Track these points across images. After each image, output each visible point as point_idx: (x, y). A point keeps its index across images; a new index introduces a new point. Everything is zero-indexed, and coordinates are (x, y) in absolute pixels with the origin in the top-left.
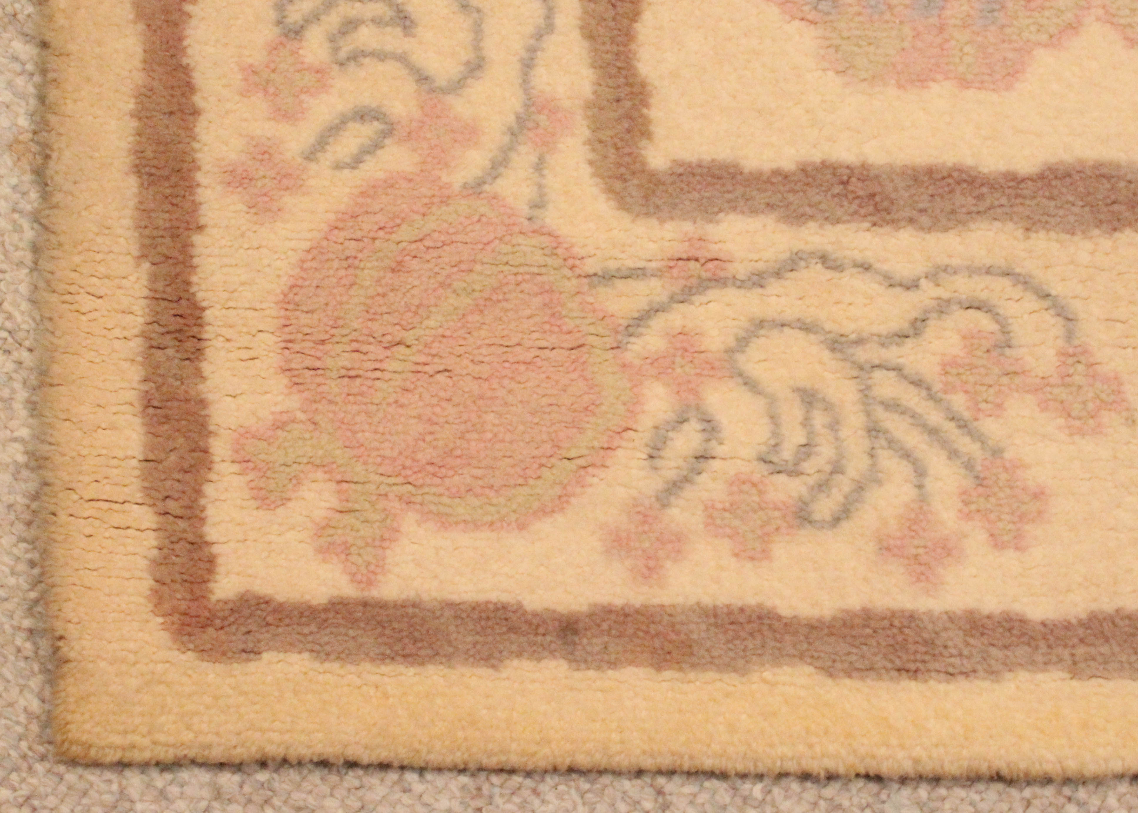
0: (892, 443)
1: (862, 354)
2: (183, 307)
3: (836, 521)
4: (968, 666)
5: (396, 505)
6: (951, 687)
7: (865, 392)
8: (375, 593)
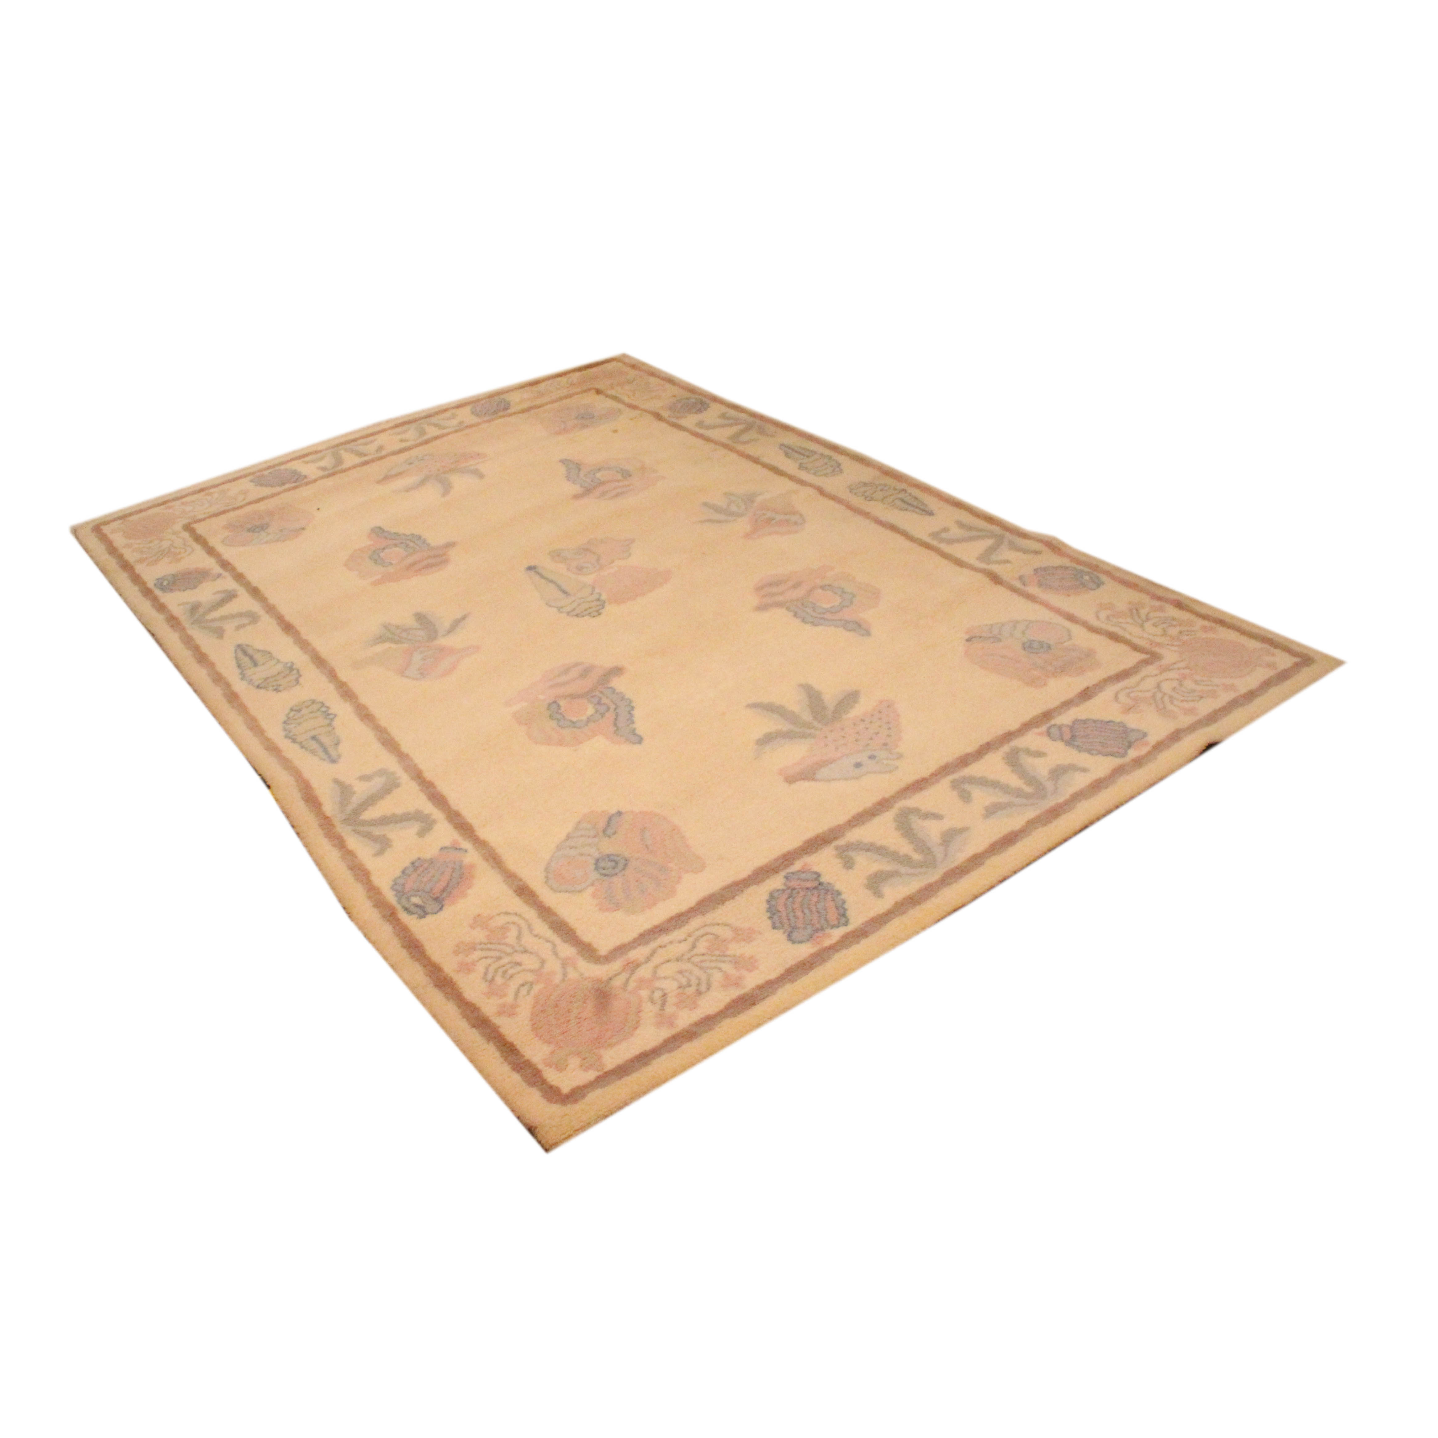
0: (708, 968)
1: (686, 957)
2: (508, 1045)
3: (708, 989)
4: (766, 995)
5: (596, 1051)
6: (765, 1001)
7: (693, 963)
8: (606, 1070)
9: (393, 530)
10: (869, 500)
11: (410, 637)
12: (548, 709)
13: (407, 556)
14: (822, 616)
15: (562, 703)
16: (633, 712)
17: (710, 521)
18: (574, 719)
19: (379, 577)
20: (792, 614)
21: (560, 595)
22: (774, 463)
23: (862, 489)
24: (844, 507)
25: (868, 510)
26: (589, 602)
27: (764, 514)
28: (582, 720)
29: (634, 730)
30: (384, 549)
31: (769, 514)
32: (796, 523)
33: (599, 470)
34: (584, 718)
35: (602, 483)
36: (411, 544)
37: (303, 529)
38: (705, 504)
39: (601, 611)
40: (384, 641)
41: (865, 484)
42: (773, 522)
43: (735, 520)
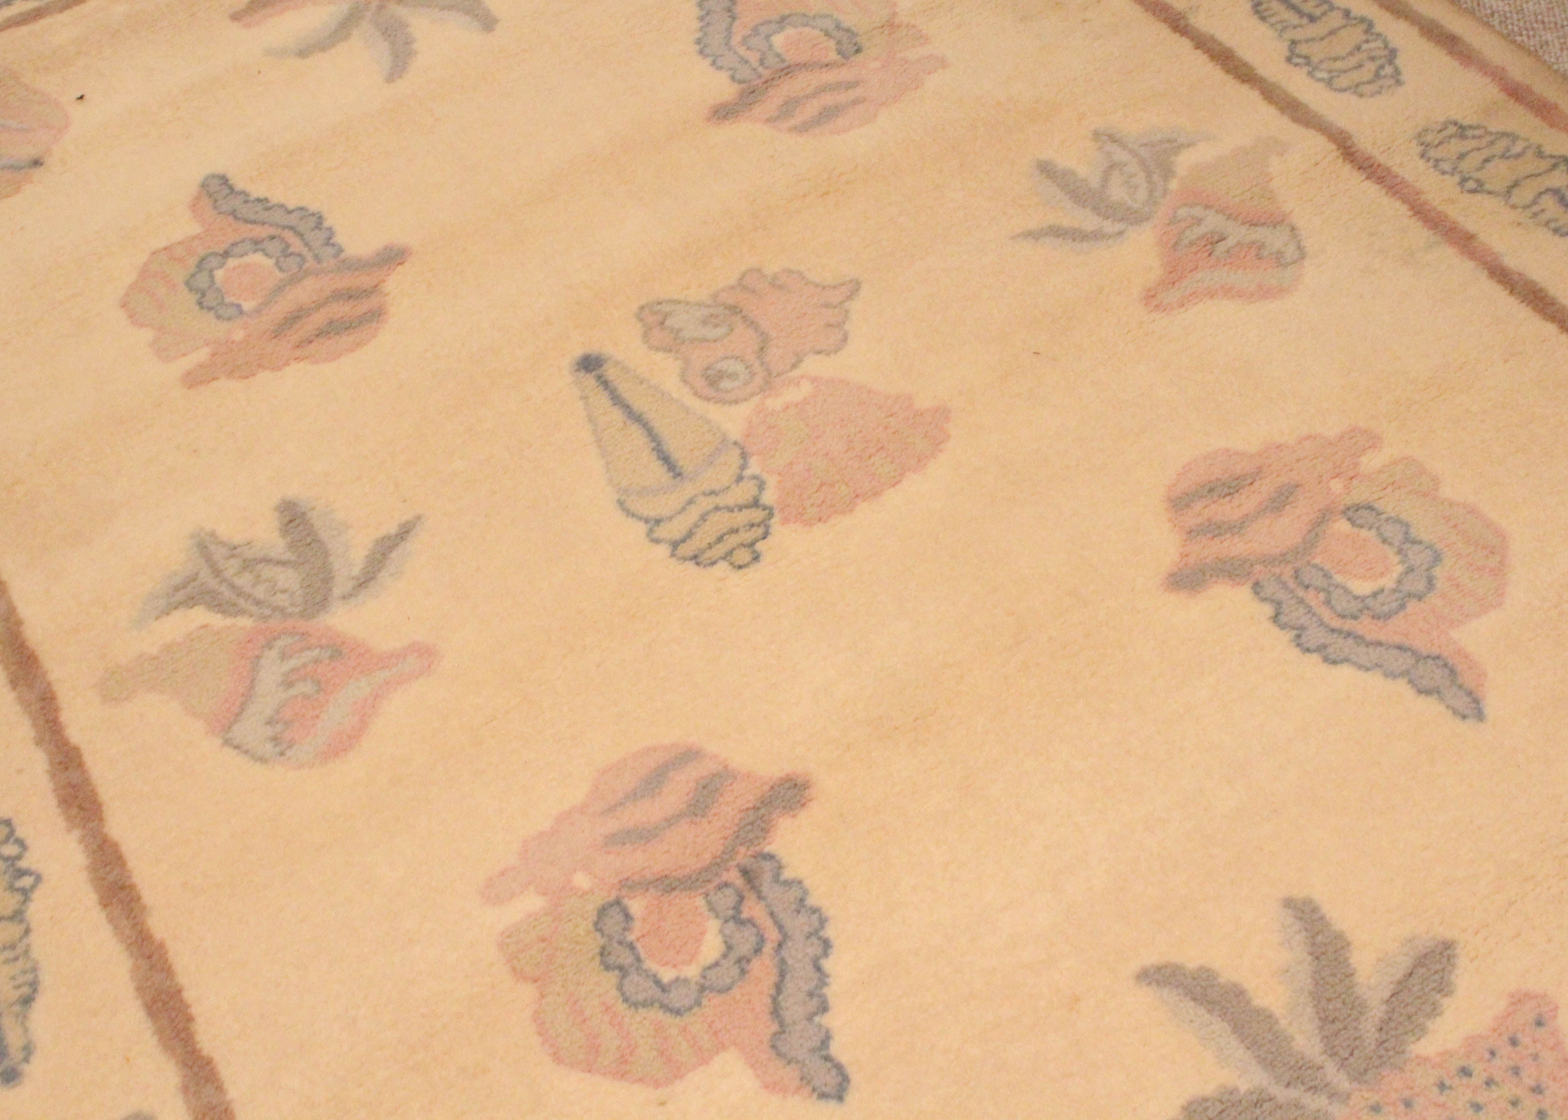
9: (257, 190)
10: (1473, 191)
11: (260, 592)
12: (598, 926)
13: (280, 289)
14: (1348, 625)
15: (636, 906)
16: (827, 964)
17: (1057, 232)
18: (667, 975)
19: (202, 355)
20: (1268, 610)
21: (657, 472)
22: (1226, 37)
23: (1456, 146)
24: (1403, 209)
25: (1469, 224)
26: (730, 510)
27: (1199, 221)
28: (686, 981)
29: (826, 1040)
30: (226, 254)
31: (1213, 222)
32: (1279, 260)
33: (783, 21)
34: (692, 972)
35: (787, 71)
36: (296, 244)
37: (37, 163)
38: (1046, 169)
39: (759, 546)
40: (191, 602)
41: (1462, 131)
42: (1221, 248)
43: (1120, 233)
